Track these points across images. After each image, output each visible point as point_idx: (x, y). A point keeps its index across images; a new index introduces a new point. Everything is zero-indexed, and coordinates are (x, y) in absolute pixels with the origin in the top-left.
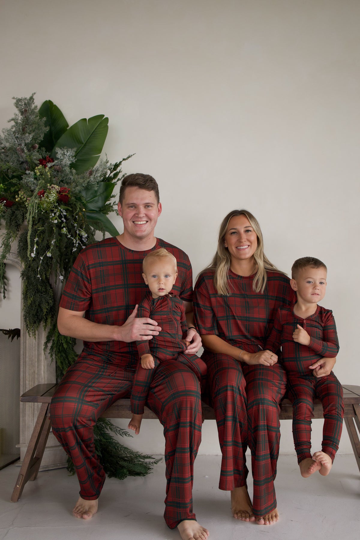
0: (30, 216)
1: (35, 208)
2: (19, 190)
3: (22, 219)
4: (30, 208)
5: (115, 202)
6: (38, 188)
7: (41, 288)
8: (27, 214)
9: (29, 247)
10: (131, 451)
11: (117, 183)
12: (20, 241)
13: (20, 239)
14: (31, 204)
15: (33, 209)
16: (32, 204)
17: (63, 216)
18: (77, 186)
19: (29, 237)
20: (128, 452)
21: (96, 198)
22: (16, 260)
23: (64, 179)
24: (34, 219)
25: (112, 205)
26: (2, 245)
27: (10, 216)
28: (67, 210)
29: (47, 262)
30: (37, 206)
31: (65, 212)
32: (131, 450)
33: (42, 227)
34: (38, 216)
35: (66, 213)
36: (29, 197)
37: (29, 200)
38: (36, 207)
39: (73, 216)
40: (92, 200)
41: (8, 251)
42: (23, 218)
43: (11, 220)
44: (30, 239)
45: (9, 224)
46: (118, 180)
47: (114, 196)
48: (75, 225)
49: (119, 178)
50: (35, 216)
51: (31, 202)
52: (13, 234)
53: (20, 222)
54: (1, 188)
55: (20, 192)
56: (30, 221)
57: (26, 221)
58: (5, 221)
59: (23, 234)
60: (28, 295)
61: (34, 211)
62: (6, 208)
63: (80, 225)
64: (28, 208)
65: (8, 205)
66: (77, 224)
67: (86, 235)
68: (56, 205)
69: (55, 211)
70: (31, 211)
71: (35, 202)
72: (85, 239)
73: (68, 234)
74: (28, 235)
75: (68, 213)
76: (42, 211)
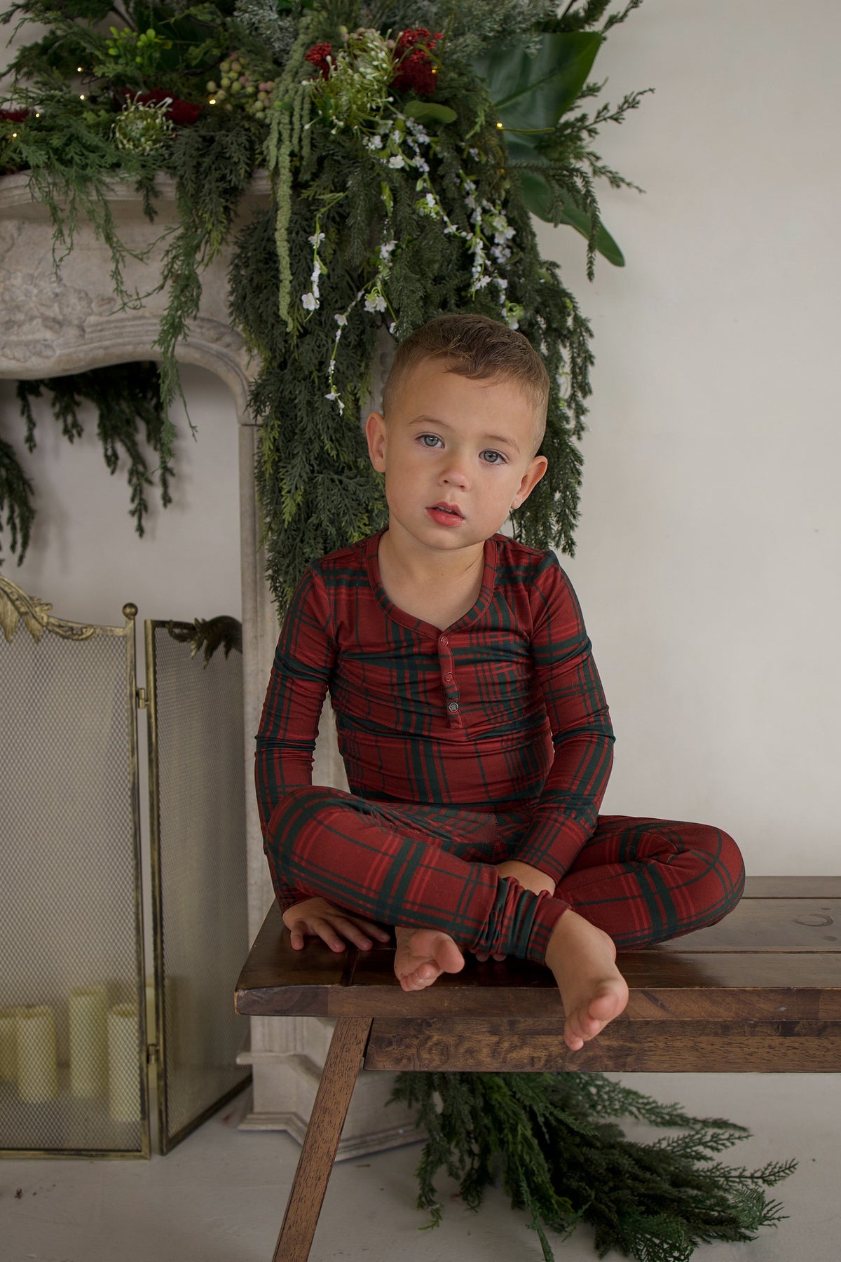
0: (279, 147)
1: (301, 117)
2: (222, 58)
3: (247, 164)
4: (276, 118)
5: (605, 108)
6: (302, 45)
7: (334, 453)
8: (265, 144)
9: (286, 275)
10: (648, 1103)
11: (608, 34)
12: (239, 263)
13: (238, 251)
14: (281, 100)
15: (291, 123)
16: (287, 99)
17: (418, 150)
18: (458, 33)
19: (281, 236)
20: (639, 1109)
21: (524, 98)
22: (215, 347)
23: (397, 18)
24: (298, 164)
25: (591, 119)
26: (166, 278)
27: (195, 153)
28: (430, 125)
29: (361, 340)
30: (307, 106)
31: (425, 131)
32: (650, 1097)
33: (336, 190)
34: (313, 146)
35: (428, 134)
37: (268, 92)
38: (306, 112)
39: (459, 150)
40: (513, 101)
41: (189, 304)
42: (252, 159)
43: (202, 169)
44: (288, 241)
45: (190, 187)
46: (612, 21)
47: (593, 90)
48: (470, 186)
49: (615, 13)
50: (301, 148)
51: (281, 94)
52: (213, 225)
53: (240, 175)
54: (149, 45)
55: (224, 66)
56: (282, 171)
57: (265, 173)
58: (172, 178)
59: (249, 231)
60: (282, 479)
61: (297, 126)
62: (174, 122)
63: (490, 184)
64: (267, 121)
65: (183, 115)
66: (476, 183)
67: (510, 233)
68: (389, 102)
69: (384, 127)
70: (283, 131)
71: (296, 92)
72: (504, 249)
73: (446, 219)
74: (279, 225)
75: (435, 139)
76: (332, 126)
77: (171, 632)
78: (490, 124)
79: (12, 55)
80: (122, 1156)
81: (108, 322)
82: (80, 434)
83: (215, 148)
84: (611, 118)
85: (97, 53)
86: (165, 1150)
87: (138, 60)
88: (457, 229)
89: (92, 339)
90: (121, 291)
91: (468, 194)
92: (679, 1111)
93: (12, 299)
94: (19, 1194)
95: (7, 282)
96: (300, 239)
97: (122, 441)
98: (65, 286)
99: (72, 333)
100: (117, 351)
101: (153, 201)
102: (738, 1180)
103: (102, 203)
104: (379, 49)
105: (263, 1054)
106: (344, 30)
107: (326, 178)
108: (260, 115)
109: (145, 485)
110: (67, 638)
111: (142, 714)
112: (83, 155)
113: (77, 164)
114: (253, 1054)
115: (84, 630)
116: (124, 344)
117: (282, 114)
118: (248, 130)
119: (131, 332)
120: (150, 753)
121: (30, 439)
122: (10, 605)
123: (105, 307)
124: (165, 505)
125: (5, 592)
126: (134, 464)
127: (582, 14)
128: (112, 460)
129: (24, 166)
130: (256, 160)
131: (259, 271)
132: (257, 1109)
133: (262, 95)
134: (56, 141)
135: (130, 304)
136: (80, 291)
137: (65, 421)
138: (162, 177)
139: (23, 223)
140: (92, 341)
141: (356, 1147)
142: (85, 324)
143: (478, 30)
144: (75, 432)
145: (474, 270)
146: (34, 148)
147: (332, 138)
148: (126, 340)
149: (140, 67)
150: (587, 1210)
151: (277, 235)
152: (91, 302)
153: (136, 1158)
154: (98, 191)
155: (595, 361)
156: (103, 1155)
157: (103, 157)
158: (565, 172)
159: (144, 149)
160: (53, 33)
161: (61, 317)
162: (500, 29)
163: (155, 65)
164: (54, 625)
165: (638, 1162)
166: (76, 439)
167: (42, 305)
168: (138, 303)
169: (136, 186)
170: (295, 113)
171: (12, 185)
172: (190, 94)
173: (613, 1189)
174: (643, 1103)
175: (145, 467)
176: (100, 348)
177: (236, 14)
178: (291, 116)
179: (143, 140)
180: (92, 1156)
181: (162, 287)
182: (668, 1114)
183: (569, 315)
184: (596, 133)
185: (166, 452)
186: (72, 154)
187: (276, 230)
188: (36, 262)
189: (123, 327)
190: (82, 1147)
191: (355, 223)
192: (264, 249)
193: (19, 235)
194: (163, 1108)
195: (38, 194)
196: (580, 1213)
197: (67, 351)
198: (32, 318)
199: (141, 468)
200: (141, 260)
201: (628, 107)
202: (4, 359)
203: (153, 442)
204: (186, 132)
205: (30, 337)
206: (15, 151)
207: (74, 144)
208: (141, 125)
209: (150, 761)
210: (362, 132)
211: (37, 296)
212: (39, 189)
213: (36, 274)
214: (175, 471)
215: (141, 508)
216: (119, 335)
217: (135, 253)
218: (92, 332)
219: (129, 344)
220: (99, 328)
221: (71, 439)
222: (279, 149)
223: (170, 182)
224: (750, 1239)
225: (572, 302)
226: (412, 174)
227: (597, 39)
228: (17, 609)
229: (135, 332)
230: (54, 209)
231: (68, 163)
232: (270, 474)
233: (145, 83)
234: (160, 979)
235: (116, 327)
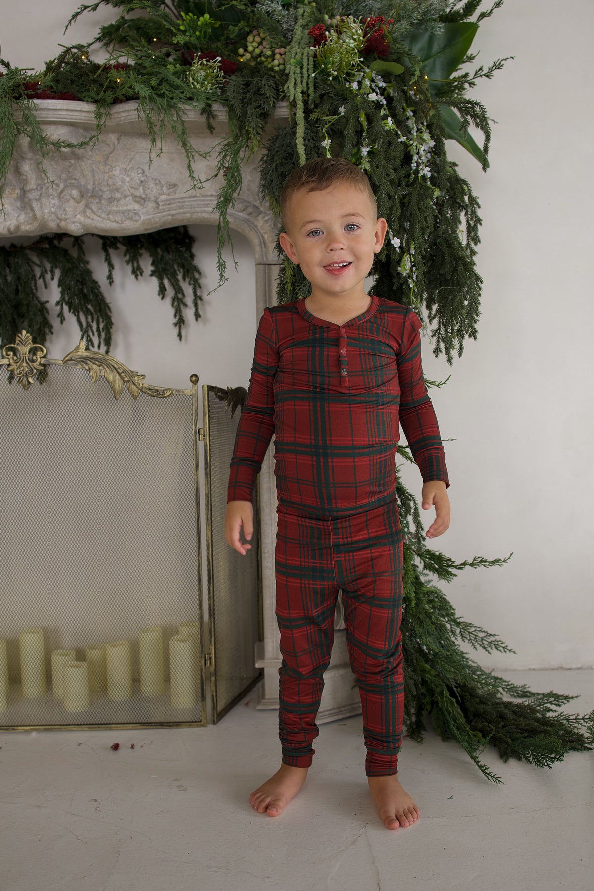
1: (308, 69)
2: (248, 34)
3: (274, 97)
4: (292, 69)
5: (481, 69)
6: (301, 26)
8: (286, 85)
10: (508, 685)
11: (481, 24)
12: (269, 160)
14: (293, 59)
15: (302, 73)
16: (297, 58)
17: (379, 91)
19: (300, 141)
20: (503, 688)
24: (307, 98)
25: (471, 76)
26: (219, 169)
27: (240, 91)
28: (386, 76)
30: (312, 63)
31: (382, 80)
33: (332, 114)
34: (315, 87)
35: (384, 82)
36: (281, 47)
37: (281, 55)
38: (311, 66)
39: (404, 92)
41: (235, 185)
42: (277, 95)
43: (245, 101)
44: (304, 145)
45: (238, 112)
46: (483, 16)
47: (471, 59)
48: (410, 113)
49: (485, 11)
50: (308, 88)
51: (293, 56)
52: (254, 136)
53: (270, 105)
54: (206, 24)
55: (250, 38)
56: (298, 102)
57: (284, 104)
58: (223, 107)
59: (274, 140)
60: (297, 294)
61: (306, 75)
62: (224, 73)
63: (424, 112)
64: (287, 71)
65: (229, 68)
66: (414, 112)
67: (432, 143)
68: (360, 61)
69: (359, 76)
70: (296, 78)
71: (303, 55)
72: (426, 154)
73: (400, 133)
74: (298, 135)
75: (389, 84)
76: (329, 75)
77: (216, 394)
78: (421, 77)
79: (96, 32)
80: (190, 725)
81: (173, 199)
82: (141, 275)
83: (253, 88)
84: (484, 75)
85: (172, 28)
86: (216, 721)
87: (197, 33)
88: (407, 139)
89: (164, 210)
90: (193, 177)
91: (408, 119)
92: (528, 689)
93: (114, 184)
94: (132, 747)
95: (110, 173)
96: (312, 144)
97: (168, 279)
98: (146, 176)
99: (151, 205)
100: (180, 217)
101: (212, 121)
102: (575, 721)
103: (179, 122)
104: (356, 28)
105: (273, 661)
106: (326, 17)
107: (326, 107)
108: (277, 69)
109: (182, 306)
110: (154, 397)
111: (201, 444)
112: (170, 91)
113: (167, 96)
114: (266, 661)
115: (165, 391)
116: (184, 213)
117: (296, 67)
118: (274, 77)
119: (189, 205)
120: (206, 469)
121: (110, 277)
122: (118, 377)
123: (171, 190)
124: (196, 320)
125: (115, 368)
126: (176, 294)
127: (462, 11)
128: (162, 291)
129: (134, 97)
130: (280, 95)
131: (281, 164)
132: (267, 697)
133: (278, 56)
134: (154, 83)
135: (197, 186)
136: (156, 180)
137: (133, 266)
138: (216, 107)
139: (121, 136)
140: (164, 211)
141: (336, 714)
142: (159, 200)
143: (408, 18)
144: (138, 273)
145: (412, 165)
146: (142, 85)
147: (329, 82)
148: (186, 210)
149: (198, 38)
150: (491, 737)
151: (297, 141)
152: (162, 187)
153: (198, 726)
154: (178, 115)
155: (482, 223)
156: (177, 725)
157: (182, 92)
158: (470, 106)
159: (207, 89)
160: (123, 18)
161: (144, 196)
162: (421, 18)
163: (208, 37)
164: (146, 388)
165: (514, 712)
166: (139, 277)
167: (132, 188)
168: (200, 185)
169: (200, 112)
170: (304, 67)
171: (121, 110)
172: (229, 56)
173: (504, 726)
174: (505, 685)
175: (183, 295)
176: (169, 215)
177: (257, 6)
178: (302, 68)
179: (206, 83)
180: (170, 726)
181: (216, 176)
182: (521, 691)
183: (466, 195)
184: (474, 85)
185: (196, 284)
186: (164, 90)
187: (296, 138)
188: (128, 161)
189: (184, 202)
190: (163, 721)
191: (348, 134)
192: (285, 152)
193: (118, 143)
194: (214, 694)
195: (142, 115)
196: (488, 738)
197: (148, 217)
198: (125, 197)
199: (180, 296)
200: (205, 158)
201: (496, 69)
202: (108, 222)
203: (187, 280)
204: (233, 77)
205: (125, 208)
206: (130, 87)
207: (164, 84)
208: (203, 74)
209: (206, 474)
210: (345, 79)
211: (128, 182)
212: (144, 111)
213: (128, 168)
214: (203, 298)
215: (180, 322)
216: (182, 208)
217: (201, 153)
218: (163, 205)
219: (187, 213)
220: (168, 203)
221: (136, 277)
222: (295, 89)
223: (222, 109)
224: (591, 749)
225: (468, 187)
226: (378, 105)
227: (474, 27)
228: (122, 378)
229: (191, 205)
230: (151, 126)
231: (162, 95)
232: (290, 290)
233: (201, 49)
234: (212, 612)
235: (179, 202)
